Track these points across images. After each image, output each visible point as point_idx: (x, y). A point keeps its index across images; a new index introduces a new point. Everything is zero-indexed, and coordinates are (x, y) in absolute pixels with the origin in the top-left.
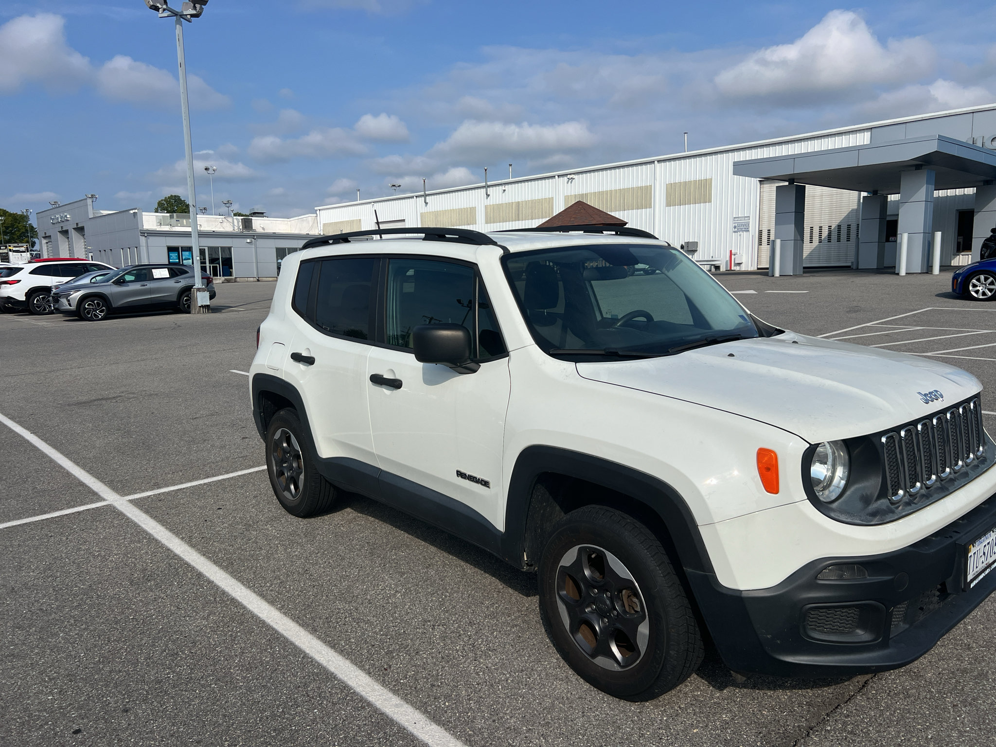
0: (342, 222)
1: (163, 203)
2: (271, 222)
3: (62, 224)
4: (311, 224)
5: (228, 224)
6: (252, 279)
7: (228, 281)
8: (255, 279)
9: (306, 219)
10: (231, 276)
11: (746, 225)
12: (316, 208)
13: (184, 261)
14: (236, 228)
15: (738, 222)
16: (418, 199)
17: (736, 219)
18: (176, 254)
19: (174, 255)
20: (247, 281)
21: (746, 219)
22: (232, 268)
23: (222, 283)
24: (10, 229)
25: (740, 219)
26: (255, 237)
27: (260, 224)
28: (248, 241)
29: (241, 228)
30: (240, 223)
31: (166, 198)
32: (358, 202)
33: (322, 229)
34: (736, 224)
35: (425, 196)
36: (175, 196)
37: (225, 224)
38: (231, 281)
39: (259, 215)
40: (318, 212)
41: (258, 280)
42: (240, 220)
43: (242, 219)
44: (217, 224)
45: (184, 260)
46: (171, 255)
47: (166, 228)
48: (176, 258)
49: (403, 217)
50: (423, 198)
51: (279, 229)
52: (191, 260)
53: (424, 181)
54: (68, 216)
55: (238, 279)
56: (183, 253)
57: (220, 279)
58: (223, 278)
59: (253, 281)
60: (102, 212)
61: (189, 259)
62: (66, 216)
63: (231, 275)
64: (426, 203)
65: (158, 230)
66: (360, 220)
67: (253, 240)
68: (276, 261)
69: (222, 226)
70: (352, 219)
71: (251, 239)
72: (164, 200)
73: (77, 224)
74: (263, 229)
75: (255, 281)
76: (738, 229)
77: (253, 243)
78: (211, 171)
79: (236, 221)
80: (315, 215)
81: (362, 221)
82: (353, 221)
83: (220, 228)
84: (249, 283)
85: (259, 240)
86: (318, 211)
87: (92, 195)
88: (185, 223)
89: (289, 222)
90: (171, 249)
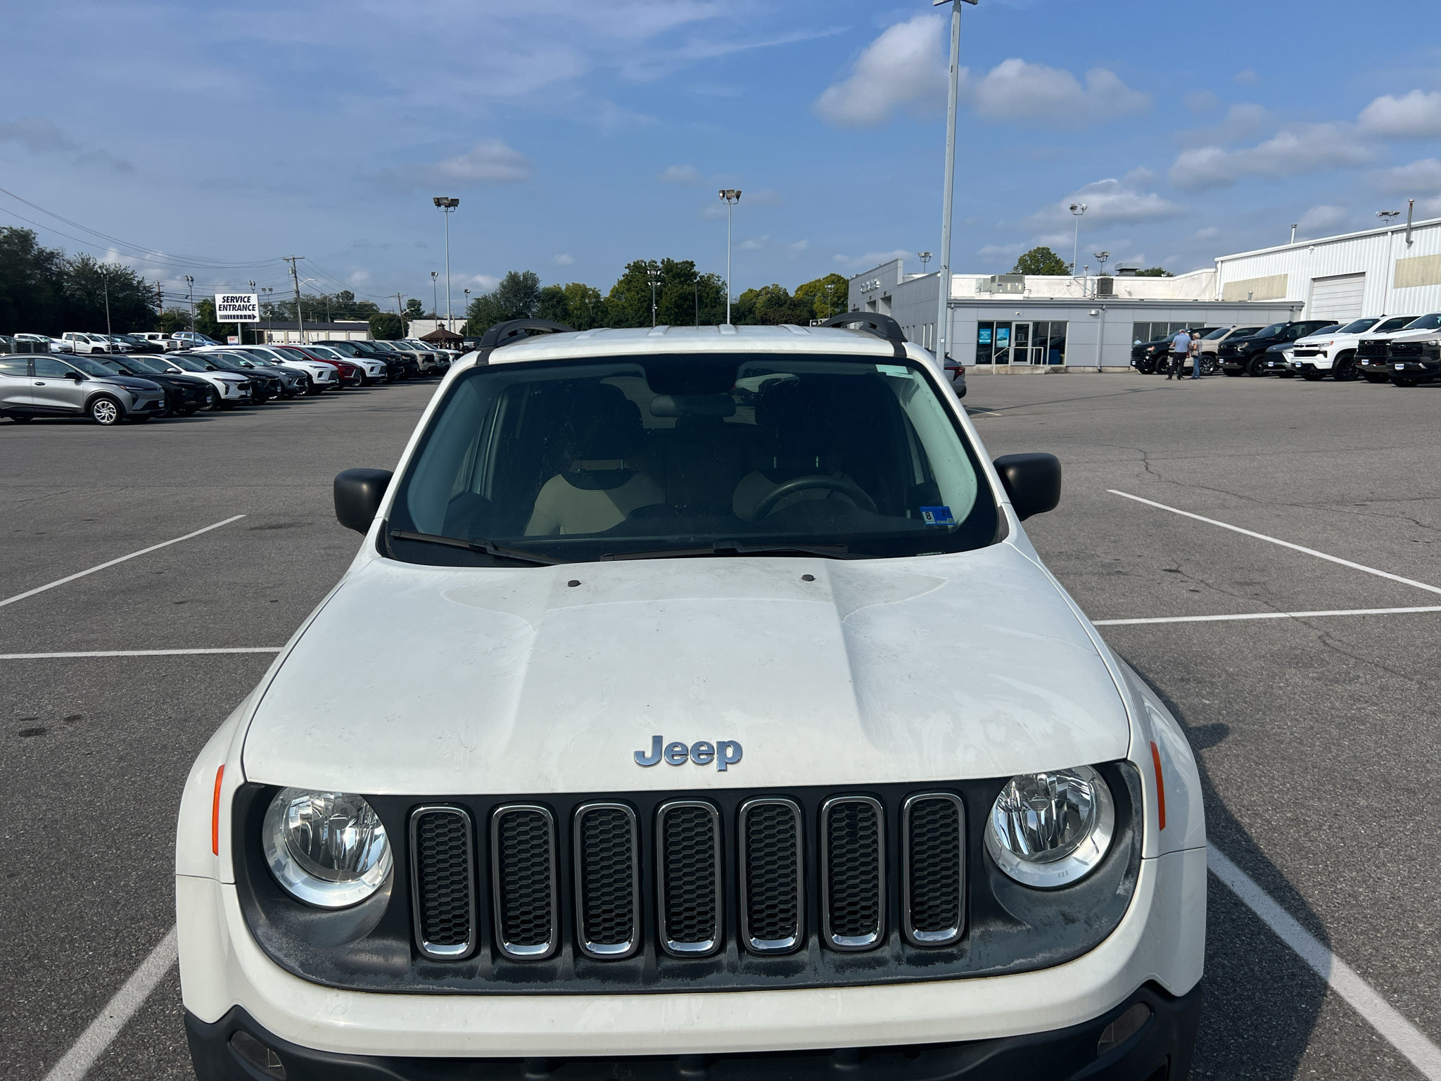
0: (1256, 280)
1: (1025, 260)
2: (1144, 284)
3: (871, 294)
4: (1204, 284)
5: (1078, 287)
6: (1091, 369)
7: (1055, 371)
8: (1095, 370)
9: (1198, 278)
10: (1061, 364)
12: (1216, 259)
13: (998, 342)
14: (1088, 293)
16: (1395, 235)
18: (989, 333)
19: (985, 333)
20: (1084, 372)
22: (1064, 353)
23: (1045, 373)
24: (842, 299)
26: (1104, 307)
27: (1126, 287)
28: (1093, 312)
29: (1095, 293)
30: (1096, 286)
31: (1030, 251)
32: (1292, 245)
33: (1221, 291)
35: (1410, 229)
36: (1043, 248)
37: (1073, 288)
38: (1060, 371)
39: (1128, 273)
40: (1219, 265)
41: (1100, 371)
42: (1096, 281)
43: (1098, 280)
44: (1061, 287)
45: (999, 340)
46: (981, 333)
47: (986, 296)
48: (988, 337)
49: (1363, 269)
50: (1405, 234)
51: (1154, 294)
52: (1008, 340)
53: (1411, 204)
54: (878, 283)
55: (1070, 369)
56: (999, 330)
57: (1043, 368)
58: (1048, 367)
59: (1092, 373)
60: (914, 276)
61: (1006, 339)
62: (876, 282)
63: (1061, 362)
64: (1410, 243)
65: (976, 298)
66: (1286, 276)
67: (1100, 311)
68: (1131, 343)
69: (1068, 290)
70: (1273, 275)
71: (1097, 310)
72: (1028, 255)
73: (885, 293)
74: (1130, 293)
75: (1096, 373)
77: (1100, 315)
78: (1079, 211)
79: (1089, 283)
80: (1214, 270)
81: (1289, 277)
82: (1273, 278)
83: (1065, 294)
84: (1086, 375)
85: (1109, 311)
86: (1220, 263)
87: (925, 253)
88: (1009, 288)
89: (1171, 283)
90: (983, 325)
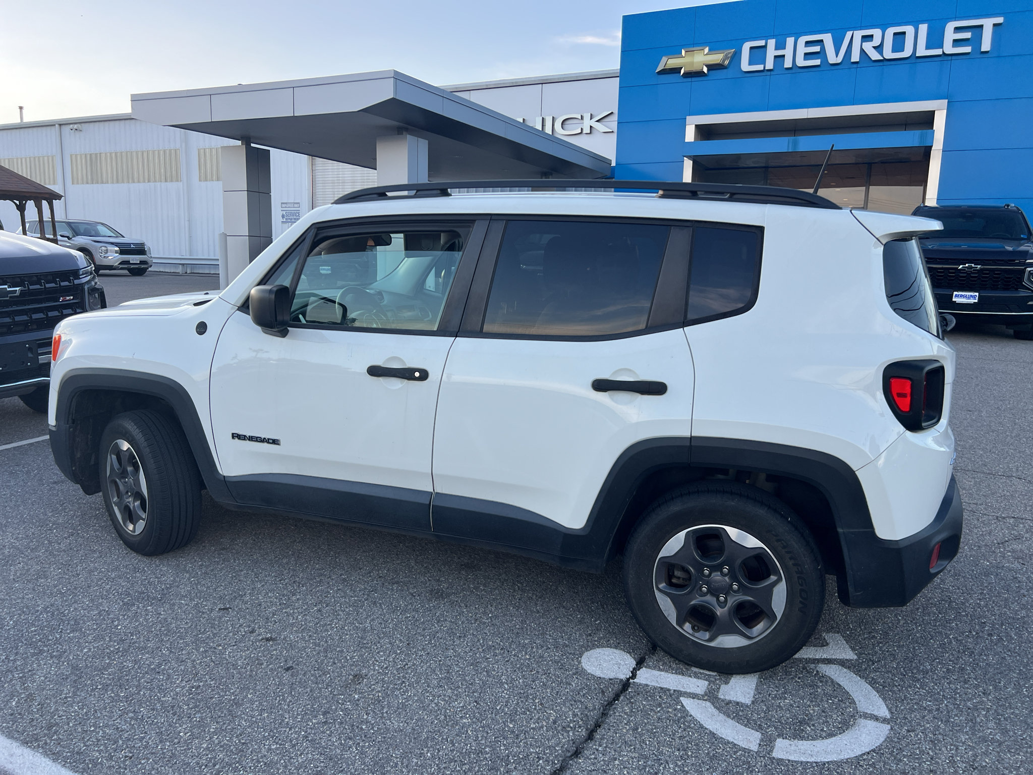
11: (296, 214)
15: (289, 209)
17: (284, 205)
21: (296, 205)
25: (288, 205)
34: (284, 213)
76: (286, 219)
